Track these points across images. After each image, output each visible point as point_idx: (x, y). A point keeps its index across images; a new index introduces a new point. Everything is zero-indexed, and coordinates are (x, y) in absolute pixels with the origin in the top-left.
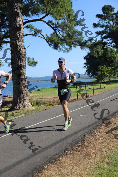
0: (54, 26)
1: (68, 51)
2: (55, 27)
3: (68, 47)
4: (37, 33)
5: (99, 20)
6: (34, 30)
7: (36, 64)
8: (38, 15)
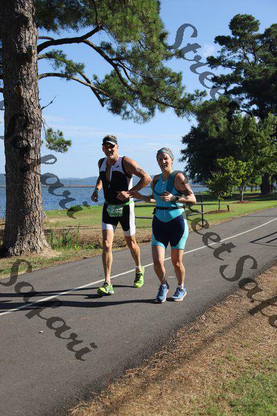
0: (114, 57)
1: (145, 119)
2: (116, 60)
3: (145, 110)
4: (72, 71)
5: (223, 50)
6: (65, 65)
7: (68, 147)
8: (75, 27)
